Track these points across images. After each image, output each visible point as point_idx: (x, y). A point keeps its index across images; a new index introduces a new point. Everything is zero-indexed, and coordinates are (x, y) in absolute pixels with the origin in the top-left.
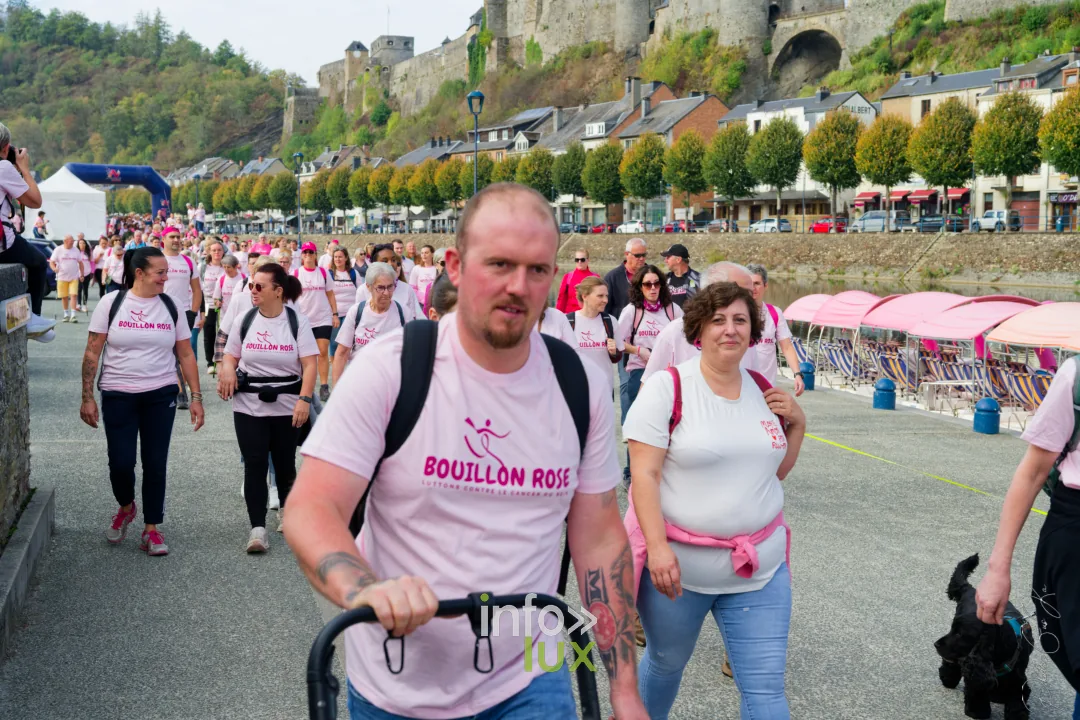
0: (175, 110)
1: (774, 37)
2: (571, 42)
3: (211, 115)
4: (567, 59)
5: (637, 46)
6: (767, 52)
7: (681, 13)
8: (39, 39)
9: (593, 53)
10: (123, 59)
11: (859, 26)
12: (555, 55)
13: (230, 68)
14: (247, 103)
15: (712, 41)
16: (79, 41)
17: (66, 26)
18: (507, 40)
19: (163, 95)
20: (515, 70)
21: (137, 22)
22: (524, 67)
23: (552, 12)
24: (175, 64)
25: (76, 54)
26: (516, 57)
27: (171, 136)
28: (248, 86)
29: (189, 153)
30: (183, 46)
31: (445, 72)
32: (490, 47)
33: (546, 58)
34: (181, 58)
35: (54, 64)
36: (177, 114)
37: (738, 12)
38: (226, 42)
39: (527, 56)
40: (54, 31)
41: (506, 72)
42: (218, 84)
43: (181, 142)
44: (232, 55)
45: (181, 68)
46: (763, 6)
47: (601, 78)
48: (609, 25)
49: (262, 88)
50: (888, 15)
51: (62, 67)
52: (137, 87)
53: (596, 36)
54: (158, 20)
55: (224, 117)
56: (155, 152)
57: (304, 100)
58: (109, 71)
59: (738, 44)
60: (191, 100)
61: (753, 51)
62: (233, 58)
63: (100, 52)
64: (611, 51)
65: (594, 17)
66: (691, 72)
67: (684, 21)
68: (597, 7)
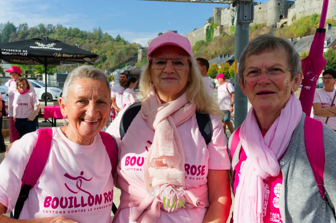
0: (106, 54)
3: (117, 55)
5: (276, 24)
7: (301, 9)
8: (66, 35)
9: (258, 28)
10: (90, 40)
13: (121, 42)
14: (127, 52)
15: (318, 18)
16: (77, 36)
17: (74, 32)
18: (222, 26)
19: (102, 50)
20: (226, 36)
21: (94, 30)
22: (229, 34)
24: (105, 42)
25: (77, 39)
26: (226, 31)
27: (105, 62)
28: (127, 47)
29: (111, 66)
30: (107, 37)
31: (195, 39)
32: (216, 29)
34: (106, 40)
35: (71, 42)
36: (107, 55)
38: (119, 35)
39: (231, 31)
40: (70, 33)
41: (223, 36)
42: (118, 46)
43: (108, 63)
44: (121, 39)
45: (106, 43)
48: (264, 18)
49: (131, 48)
51: (73, 43)
52: (95, 48)
54: (100, 30)
55: (121, 56)
56: (101, 66)
57: (144, 50)
58: (86, 44)
60: (111, 51)
62: (121, 40)
63: (83, 39)
64: (266, 26)
65: (258, 15)
66: (313, 29)
67: (302, 12)
68: (259, 12)
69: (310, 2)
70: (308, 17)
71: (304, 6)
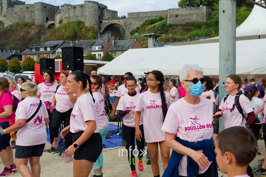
1: (102, 25)
2: (17, 21)
4: (17, 26)
5: (44, 24)
6: (100, 28)
7: (67, 15)
9: (28, 25)
11: (131, 24)
12: (10, 25)
15: (81, 25)
23: (7, 11)
33: (6, 26)
37: (92, 17)
46: (98, 16)
47: (34, 33)
48: (32, 17)
50: (140, 21)
53: (27, 20)
59: (92, 26)
61: (97, 28)
64: (34, 25)
65: (26, 14)
66: (78, 33)
67: (68, 18)
68: (27, 11)
69: (74, 11)
70: (73, 22)
71: (69, 13)
